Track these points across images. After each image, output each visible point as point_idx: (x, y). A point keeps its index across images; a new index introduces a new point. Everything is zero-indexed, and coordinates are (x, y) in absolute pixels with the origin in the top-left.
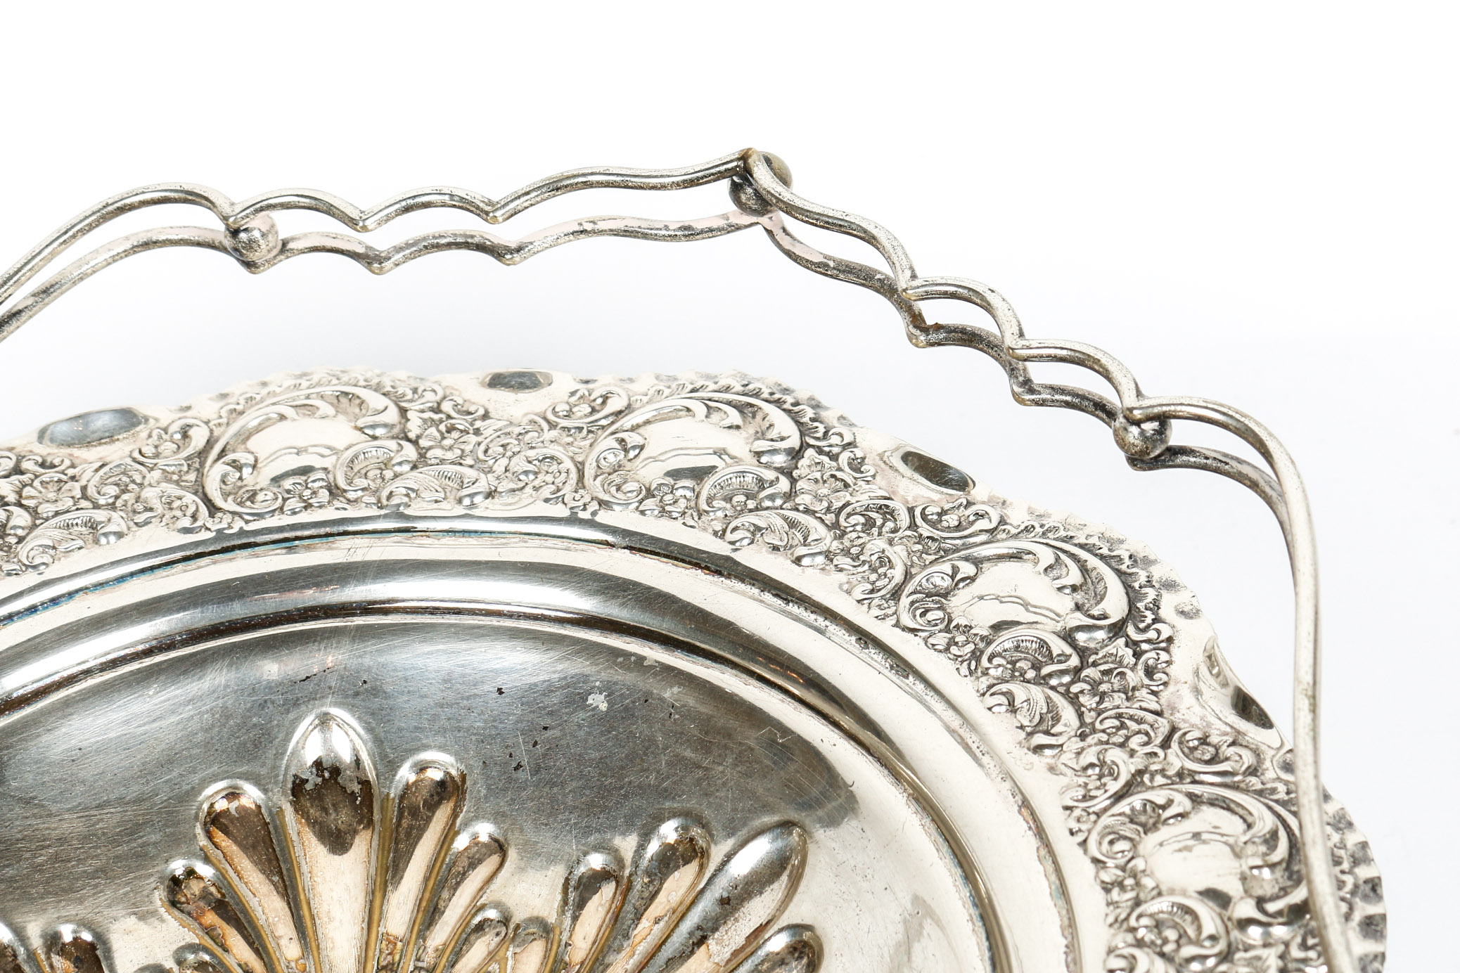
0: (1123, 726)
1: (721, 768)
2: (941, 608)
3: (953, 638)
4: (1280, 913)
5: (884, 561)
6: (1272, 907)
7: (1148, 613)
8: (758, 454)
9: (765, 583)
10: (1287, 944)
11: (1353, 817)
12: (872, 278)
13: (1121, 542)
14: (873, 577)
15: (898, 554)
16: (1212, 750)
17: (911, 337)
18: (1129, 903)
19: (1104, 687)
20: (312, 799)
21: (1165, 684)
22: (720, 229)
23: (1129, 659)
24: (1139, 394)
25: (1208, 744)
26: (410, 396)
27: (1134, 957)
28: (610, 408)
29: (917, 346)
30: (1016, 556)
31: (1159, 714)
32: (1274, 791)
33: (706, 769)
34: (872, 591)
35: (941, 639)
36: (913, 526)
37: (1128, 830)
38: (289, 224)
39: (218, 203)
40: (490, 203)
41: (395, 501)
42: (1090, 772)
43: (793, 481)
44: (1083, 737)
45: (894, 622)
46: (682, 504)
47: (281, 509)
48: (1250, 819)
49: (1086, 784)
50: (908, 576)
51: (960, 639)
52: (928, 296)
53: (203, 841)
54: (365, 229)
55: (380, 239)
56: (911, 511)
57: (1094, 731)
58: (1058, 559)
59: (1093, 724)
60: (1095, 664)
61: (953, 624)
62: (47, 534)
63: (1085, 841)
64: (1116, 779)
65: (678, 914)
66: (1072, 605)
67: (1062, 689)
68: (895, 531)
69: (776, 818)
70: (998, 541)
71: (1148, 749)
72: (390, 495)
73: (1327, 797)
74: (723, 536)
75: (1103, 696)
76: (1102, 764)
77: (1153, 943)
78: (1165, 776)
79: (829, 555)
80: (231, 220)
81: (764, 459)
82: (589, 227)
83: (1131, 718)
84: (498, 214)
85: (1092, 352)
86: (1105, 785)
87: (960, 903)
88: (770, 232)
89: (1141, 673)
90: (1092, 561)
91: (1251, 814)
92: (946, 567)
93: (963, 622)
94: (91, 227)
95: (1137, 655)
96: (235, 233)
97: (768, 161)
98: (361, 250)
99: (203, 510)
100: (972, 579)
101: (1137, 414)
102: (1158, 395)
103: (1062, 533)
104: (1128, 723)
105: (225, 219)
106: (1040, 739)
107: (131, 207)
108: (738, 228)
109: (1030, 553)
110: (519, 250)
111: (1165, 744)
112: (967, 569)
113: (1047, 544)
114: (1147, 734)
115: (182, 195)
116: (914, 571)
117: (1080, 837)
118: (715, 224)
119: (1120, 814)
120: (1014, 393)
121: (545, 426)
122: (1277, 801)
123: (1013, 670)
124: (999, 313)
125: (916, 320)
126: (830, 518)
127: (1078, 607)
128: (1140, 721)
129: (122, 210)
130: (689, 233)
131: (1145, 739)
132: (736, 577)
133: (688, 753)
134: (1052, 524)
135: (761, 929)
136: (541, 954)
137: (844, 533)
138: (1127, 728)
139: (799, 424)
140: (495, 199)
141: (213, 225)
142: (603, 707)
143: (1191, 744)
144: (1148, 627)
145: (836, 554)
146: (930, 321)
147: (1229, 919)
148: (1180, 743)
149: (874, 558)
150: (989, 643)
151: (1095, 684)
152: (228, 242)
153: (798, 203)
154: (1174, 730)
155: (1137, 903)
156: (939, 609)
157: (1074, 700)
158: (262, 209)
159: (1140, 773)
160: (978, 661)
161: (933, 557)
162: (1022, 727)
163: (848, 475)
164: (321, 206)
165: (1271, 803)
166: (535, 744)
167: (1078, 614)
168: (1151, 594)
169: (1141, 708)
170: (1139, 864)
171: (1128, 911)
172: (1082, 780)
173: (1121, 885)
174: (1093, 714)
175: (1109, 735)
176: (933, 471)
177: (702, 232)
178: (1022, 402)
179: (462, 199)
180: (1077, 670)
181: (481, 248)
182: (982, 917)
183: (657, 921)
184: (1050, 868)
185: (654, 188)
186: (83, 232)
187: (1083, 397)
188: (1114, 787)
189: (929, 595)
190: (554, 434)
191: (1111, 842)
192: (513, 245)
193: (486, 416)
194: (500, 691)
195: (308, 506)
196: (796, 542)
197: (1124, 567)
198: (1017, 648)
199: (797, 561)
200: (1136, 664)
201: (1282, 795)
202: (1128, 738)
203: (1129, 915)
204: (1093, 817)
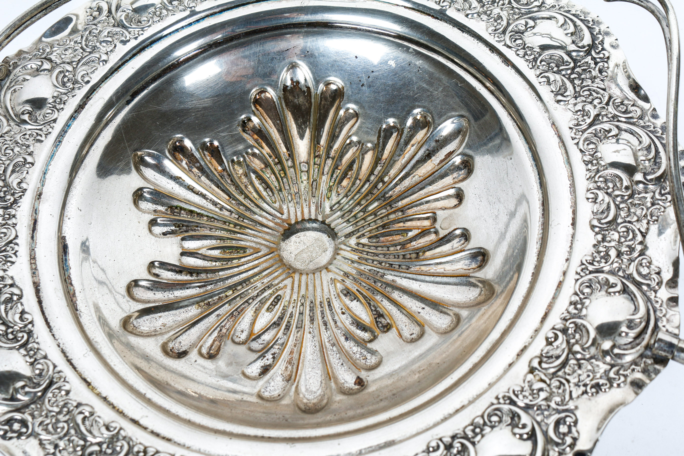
0: (591, 95)
1: (437, 92)
2: (521, 39)
3: (526, 52)
4: (651, 180)
5: (500, 17)
6: (649, 177)
7: (600, 46)
9: (454, 23)
10: (654, 193)
13: (589, 14)
14: (496, 24)
15: (504, 14)
16: (625, 108)
18: (595, 171)
19: (583, 76)
20: (290, 93)
21: (606, 76)
23: (593, 65)
25: (623, 105)
27: (597, 194)
30: (549, 18)
31: (604, 90)
32: (648, 126)
33: (431, 92)
34: (495, 30)
35: (521, 52)
36: (510, 3)
37: (594, 140)
42: (579, 113)
44: (576, 98)
45: (503, 43)
48: (640, 139)
49: (578, 119)
50: (508, 24)
51: (529, 53)
53: (253, 108)
57: (580, 96)
58: (565, 20)
59: (579, 92)
60: (580, 66)
61: (526, 46)
63: (578, 143)
64: (589, 118)
65: (420, 144)
66: (571, 41)
67: (567, 76)
68: (503, 5)
69: (457, 114)
70: (542, 11)
71: (600, 106)
74: (439, 4)
75: (583, 79)
76: (584, 110)
77: (604, 188)
78: (607, 117)
79: (479, 14)
83: (594, 91)
86: (585, 120)
87: (528, 158)
89: (598, 72)
90: (579, 23)
91: (641, 137)
92: (523, 22)
93: (530, 46)
95: (596, 63)
100: (534, 27)
103: (566, 9)
104: (593, 93)
106: (560, 98)
109: (555, 18)
111: (607, 104)
112: (531, 23)
113: (561, 14)
114: (600, 99)
116: (510, 22)
117: (576, 141)
119: (591, 133)
122: (650, 131)
123: (549, 67)
127: (573, 42)
128: (598, 93)
131: (600, 101)
132: (444, 20)
133: (425, 85)
134: (562, 5)
135: (451, 153)
136: (372, 155)
137: (484, 5)
138: (593, 96)
142: (394, 65)
143: (617, 104)
144: (600, 52)
145: (481, 14)
147: (633, 181)
148: (613, 104)
149: (496, 16)
150: (540, 55)
151: (580, 74)
154: (610, 98)
155: (598, 171)
156: (520, 39)
157: (572, 81)
159: (598, 115)
160: (536, 62)
161: (517, 16)
162: (552, 92)
165: (648, 132)
166: (369, 77)
167: (573, 45)
168: (601, 37)
169: (598, 87)
170: (599, 155)
171: (594, 174)
172: (576, 117)
173: (591, 162)
174: (579, 88)
175: (586, 98)
180: (573, 69)
182: (536, 165)
183: (413, 146)
184: (564, 152)
188: (589, 121)
189: (517, 33)
191: (588, 144)
194: (356, 57)
196: (466, 8)
197: (590, 25)
198: (550, 58)
199: (467, 16)
200: (595, 68)
201: (652, 129)
202: (593, 100)
203: (595, 176)
204: (581, 133)
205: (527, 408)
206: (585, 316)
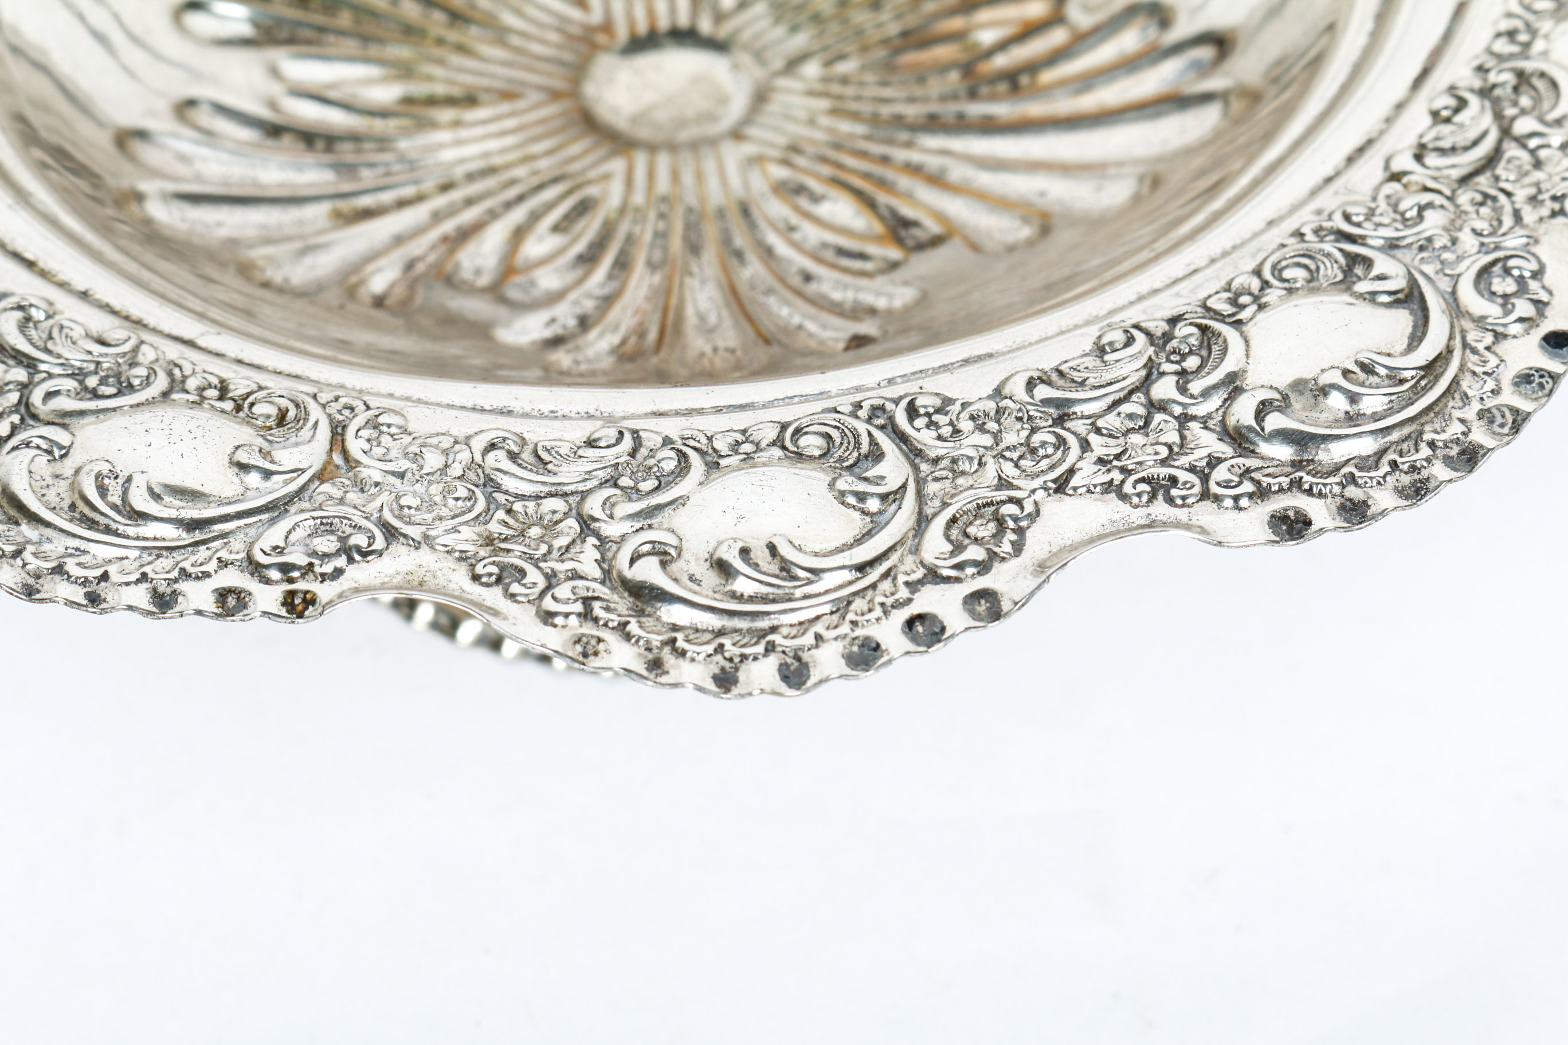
205: (1392, 246)
206: (1545, 54)
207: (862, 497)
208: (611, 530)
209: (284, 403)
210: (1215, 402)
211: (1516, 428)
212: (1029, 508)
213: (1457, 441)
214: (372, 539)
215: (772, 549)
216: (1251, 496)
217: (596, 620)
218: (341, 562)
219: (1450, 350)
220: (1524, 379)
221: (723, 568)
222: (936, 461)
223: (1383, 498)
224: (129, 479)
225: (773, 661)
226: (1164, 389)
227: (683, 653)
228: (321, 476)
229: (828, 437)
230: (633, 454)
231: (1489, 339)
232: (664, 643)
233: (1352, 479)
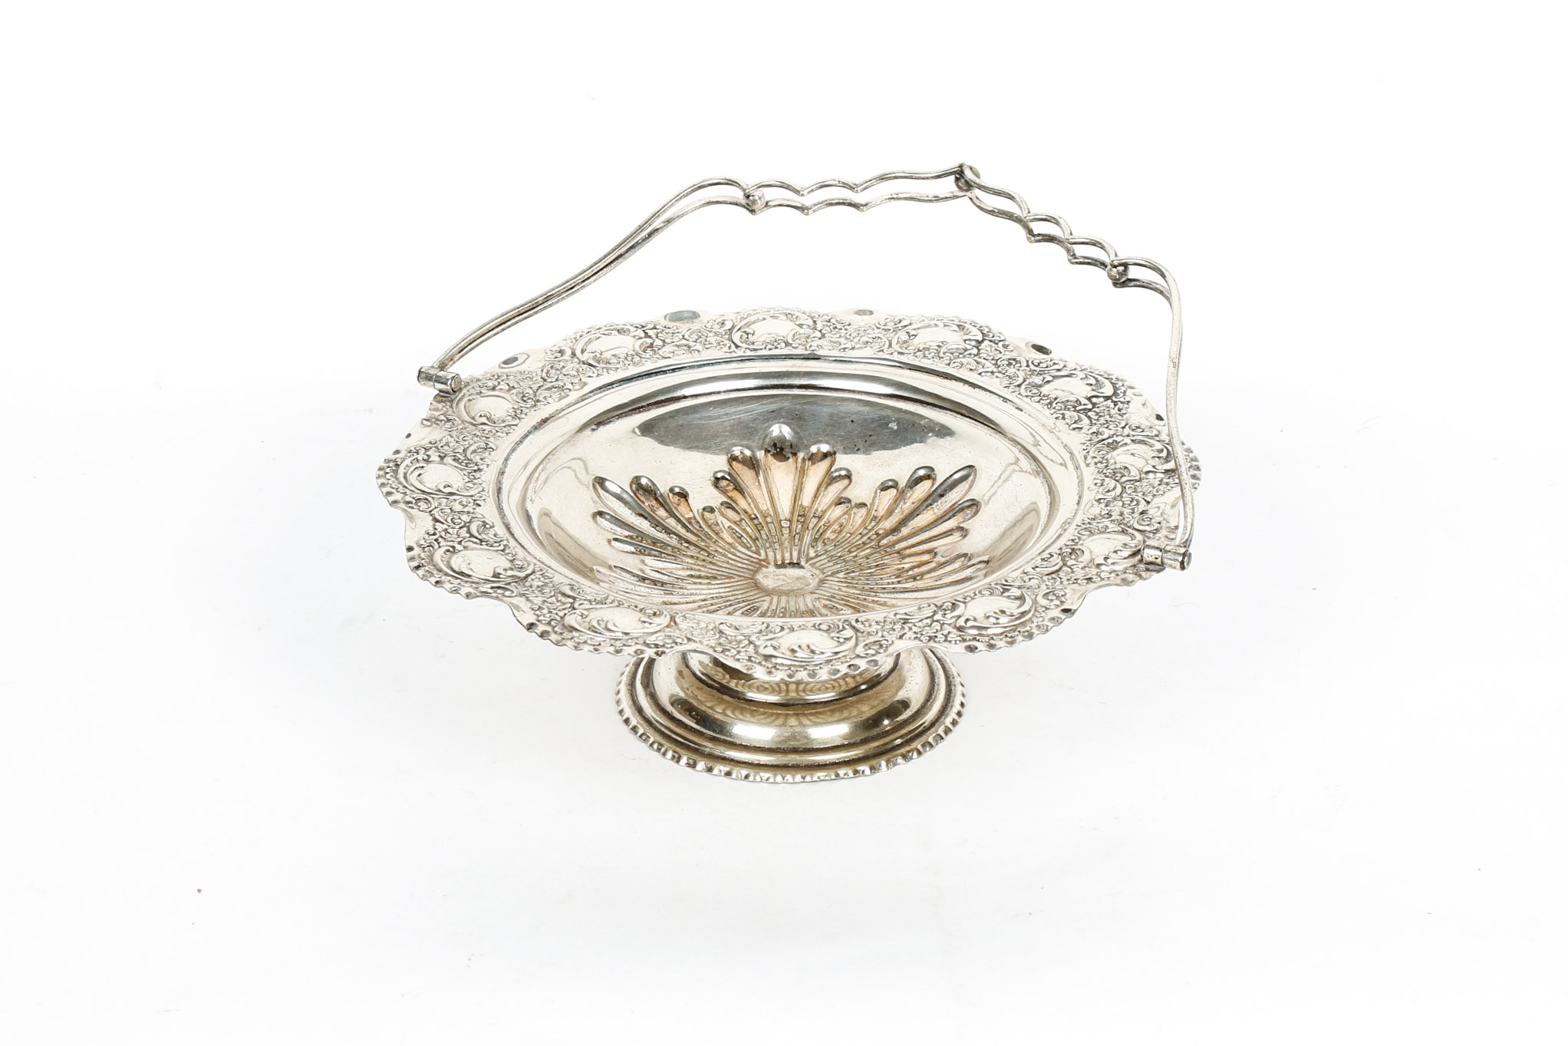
0: (1107, 423)
2: (1038, 390)
3: (1042, 398)
5: (1015, 375)
7: (1121, 394)
8: (965, 341)
9: (966, 382)
11: (1193, 449)
12: (1013, 216)
14: (1010, 380)
15: (1021, 374)
17: (1028, 239)
18: (1103, 467)
19: (1101, 413)
21: (1126, 412)
22: (950, 197)
23: (1112, 406)
24: (1116, 255)
25: (1140, 428)
26: (817, 316)
28: (903, 324)
29: (1031, 242)
30: (1070, 376)
31: (1122, 420)
32: (1164, 440)
34: (1009, 385)
35: (1036, 399)
36: (1028, 366)
37: (1105, 449)
38: (770, 194)
39: (741, 184)
40: (855, 185)
41: (812, 348)
42: (1092, 434)
43: (979, 350)
44: (1091, 426)
45: (1017, 394)
46: (933, 354)
47: (765, 348)
48: (1153, 447)
49: (1090, 437)
50: (1024, 381)
51: (1045, 399)
52: (1032, 221)
54: (803, 195)
55: (807, 200)
56: (1027, 362)
58: (1086, 377)
59: (1095, 423)
60: (1098, 407)
61: (1042, 394)
62: (668, 348)
66: (1091, 390)
67: (1084, 413)
68: (1020, 367)
70: (1063, 371)
71: (1116, 428)
72: (811, 346)
73: (1183, 444)
74: (948, 365)
76: (1098, 432)
78: (1122, 436)
79: (992, 373)
80: (747, 191)
81: (967, 342)
82: (895, 196)
83: (1111, 421)
84: (859, 189)
85: (1099, 240)
88: (971, 199)
89: (1117, 411)
90: (1100, 378)
91: (1154, 445)
92: (1041, 378)
93: (1046, 394)
94: (688, 194)
95: (1116, 405)
96: (748, 197)
97: (971, 168)
98: (799, 205)
99: (733, 346)
100: (1051, 382)
101: (1116, 263)
102: (1124, 255)
103: (1089, 369)
105: (744, 190)
106: (1073, 426)
107: (704, 186)
108: (958, 197)
109: (1075, 375)
110: (866, 205)
111: (1124, 427)
112: (1049, 379)
113: (1082, 373)
114: (1116, 425)
115: (726, 181)
116: (1027, 379)
117: (1086, 451)
118: (948, 196)
119: (1103, 445)
120: (1069, 260)
121: (875, 328)
123: (1065, 408)
124: (1063, 226)
125: (1030, 232)
126: (994, 362)
127: (1093, 391)
128: (1114, 422)
129: (700, 187)
130: (937, 199)
132: (954, 380)
134: (1085, 367)
135: (956, 502)
137: (999, 366)
139: (983, 333)
140: (857, 183)
141: (737, 194)
142: (896, 428)
143: (1133, 428)
144: (1121, 398)
145: (995, 373)
146: (1035, 232)
149: (1011, 375)
150: (1056, 400)
151: (1098, 413)
152: (744, 202)
153: (983, 184)
154: (1127, 424)
155: (1107, 467)
156: (1036, 390)
157: (1088, 416)
158: (760, 187)
159: (1113, 435)
160: (1051, 405)
161: (1036, 375)
162: (1067, 424)
163: (1002, 349)
164: (785, 185)
166: (866, 441)
176: (1040, 349)
177: (943, 198)
178: (1072, 263)
179: (843, 183)
180: (1091, 409)
181: (850, 205)
185: (923, 179)
186: (684, 196)
187: (1096, 261)
190: (879, 330)
192: (864, 203)
193: (849, 325)
195: (776, 348)
196: (978, 368)
197: (1113, 381)
198: (1067, 401)
199: (980, 374)
200: (1115, 408)
202: (1108, 426)
203: (1103, 470)
204: (1092, 445)
205: (1019, 587)
206: (1082, 544)
207: (838, 638)
208: (758, 643)
209: (655, 610)
210: (954, 620)
211: (1047, 631)
212: (890, 642)
213: (1027, 631)
214: (683, 640)
215: (808, 646)
216: (960, 641)
217: (752, 661)
218: (674, 645)
219: (1030, 611)
220: (1053, 619)
221: (793, 651)
222: (863, 633)
223: (1000, 644)
224: (607, 622)
225: (806, 672)
226: (938, 617)
227: (778, 669)
228: (667, 626)
229: (829, 626)
230: (767, 628)
231: (1044, 609)
232: (772, 667)
233: (992, 639)
